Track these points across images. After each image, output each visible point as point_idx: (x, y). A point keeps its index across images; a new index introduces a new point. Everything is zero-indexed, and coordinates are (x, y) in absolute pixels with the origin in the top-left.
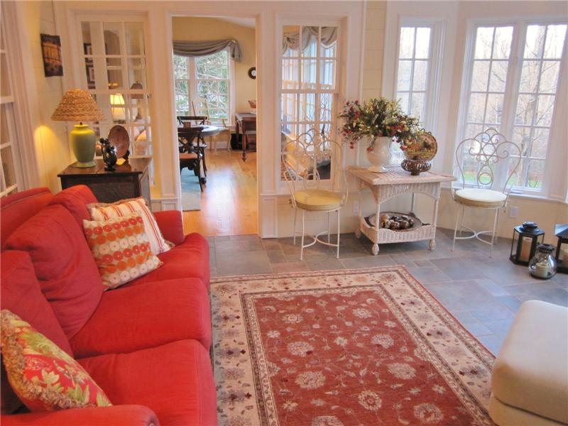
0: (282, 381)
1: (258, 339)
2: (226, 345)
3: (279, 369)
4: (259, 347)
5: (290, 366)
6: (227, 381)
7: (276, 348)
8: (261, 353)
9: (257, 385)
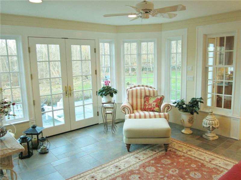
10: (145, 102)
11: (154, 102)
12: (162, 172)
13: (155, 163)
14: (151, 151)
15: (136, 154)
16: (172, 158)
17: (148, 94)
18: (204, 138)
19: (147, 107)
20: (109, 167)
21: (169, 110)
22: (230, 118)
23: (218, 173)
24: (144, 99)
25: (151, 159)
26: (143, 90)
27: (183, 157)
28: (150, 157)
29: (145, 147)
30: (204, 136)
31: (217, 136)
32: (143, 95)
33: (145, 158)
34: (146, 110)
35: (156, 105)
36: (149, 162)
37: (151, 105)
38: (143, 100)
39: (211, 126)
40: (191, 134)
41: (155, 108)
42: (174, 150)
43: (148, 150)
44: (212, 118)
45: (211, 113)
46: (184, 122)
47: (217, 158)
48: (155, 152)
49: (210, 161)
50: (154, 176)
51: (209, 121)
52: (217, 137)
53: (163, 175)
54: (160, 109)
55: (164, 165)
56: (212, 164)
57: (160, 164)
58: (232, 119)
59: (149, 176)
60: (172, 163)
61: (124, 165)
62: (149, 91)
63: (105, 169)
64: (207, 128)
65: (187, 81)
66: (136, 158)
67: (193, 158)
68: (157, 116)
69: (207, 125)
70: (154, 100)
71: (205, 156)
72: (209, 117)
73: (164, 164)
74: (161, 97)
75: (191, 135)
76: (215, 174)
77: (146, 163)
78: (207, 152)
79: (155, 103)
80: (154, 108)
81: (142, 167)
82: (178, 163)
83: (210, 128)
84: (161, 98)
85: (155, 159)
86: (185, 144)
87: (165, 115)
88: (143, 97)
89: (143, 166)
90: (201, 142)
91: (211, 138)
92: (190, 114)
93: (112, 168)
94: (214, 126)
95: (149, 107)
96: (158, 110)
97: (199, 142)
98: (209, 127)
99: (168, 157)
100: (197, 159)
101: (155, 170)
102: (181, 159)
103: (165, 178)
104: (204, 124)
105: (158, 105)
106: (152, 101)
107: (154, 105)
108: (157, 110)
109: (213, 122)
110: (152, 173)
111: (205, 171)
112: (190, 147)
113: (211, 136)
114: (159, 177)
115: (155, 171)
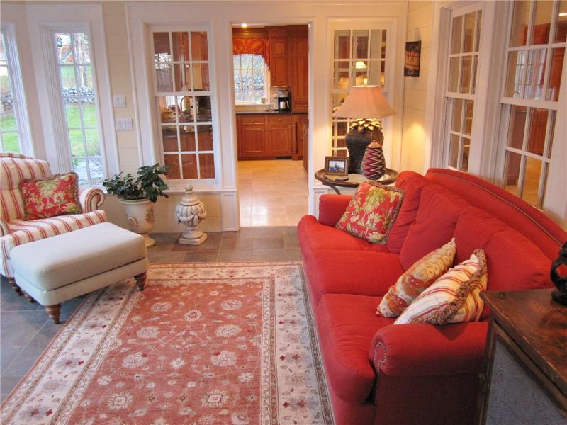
0: (252, 331)
1: (265, 373)
2: (300, 366)
3: (252, 341)
4: (265, 362)
5: (241, 343)
6: (298, 333)
7: (249, 360)
8: (265, 355)
9: (273, 342)
10: (25, 197)
11: (56, 191)
12: (174, 327)
13: (144, 318)
14: (112, 303)
15: (82, 320)
16: (166, 298)
17: (27, 175)
18: (183, 245)
19: (40, 209)
20: (51, 373)
21: (101, 202)
22: (219, 193)
23: (259, 288)
24: (21, 190)
25: (127, 315)
26: (12, 167)
27: (183, 288)
28: (121, 312)
29: (89, 301)
30: (182, 241)
31: (205, 234)
32: (16, 179)
33: (112, 319)
34: (40, 215)
35: (66, 197)
36: (129, 321)
37: (51, 200)
38: (17, 192)
39: (196, 217)
40: (154, 245)
41: (64, 205)
42: (153, 282)
43: (100, 302)
44: (194, 201)
45: (191, 190)
46: (137, 223)
47: (236, 268)
48: (122, 301)
49: (232, 276)
50: (167, 339)
51: (189, 208)
52: (205, 237)
53: (183, 330)
54: (80, 205)
55: (165, 315)
56: (238, 279)
57: (156, 316)
58: (222, 195)
59: (158, 344)
60: (176, 305)
61: (83, 351)
62: (30, 167)
63: (45, 379)
64: (188, 222)
65: (116, 131)
66: (93, 326)
67: (201, 282)
68: (83, 223)
69: (187, 216)
70: (55, 187)
71: (216, 272)
72: (187, 200)
73: (162, 313)
74: (70, 176)
75: (156, 247)
76: (257, 291)
77: (124, 326)
78: (213, 265)
79: (61, 195)
80: (62, 205)
81: (128, 336)
82: (185, 299)
83: (195, 220)
84: (71, 179)
85: (135, 312)
86: (164, 266)
87: (99, 215)
88: (16, 186)
89: (128, 334)
90: (186, 252)
91: (198, 240)
92: (149, 201)
93: (60, 370)
94: (201, 215)
95: (48, 207)
96: (76, 208)
97: (180, 254)
98: (193, 218)
99: (157, 298)
100: (208, 282)
101: (158, 328)
102: (183, 291)
103: (191, 332)
104: (182, 216)
105: (71, 196)
106: (48, 190)
107: (59, 198)
108: (74, 210)
109: (199, 208)
110: (160, 336)
111: (239, 294)
112: (178, 267)
113: (196, 236)
114: (179, 336)
115: (160, 330)
